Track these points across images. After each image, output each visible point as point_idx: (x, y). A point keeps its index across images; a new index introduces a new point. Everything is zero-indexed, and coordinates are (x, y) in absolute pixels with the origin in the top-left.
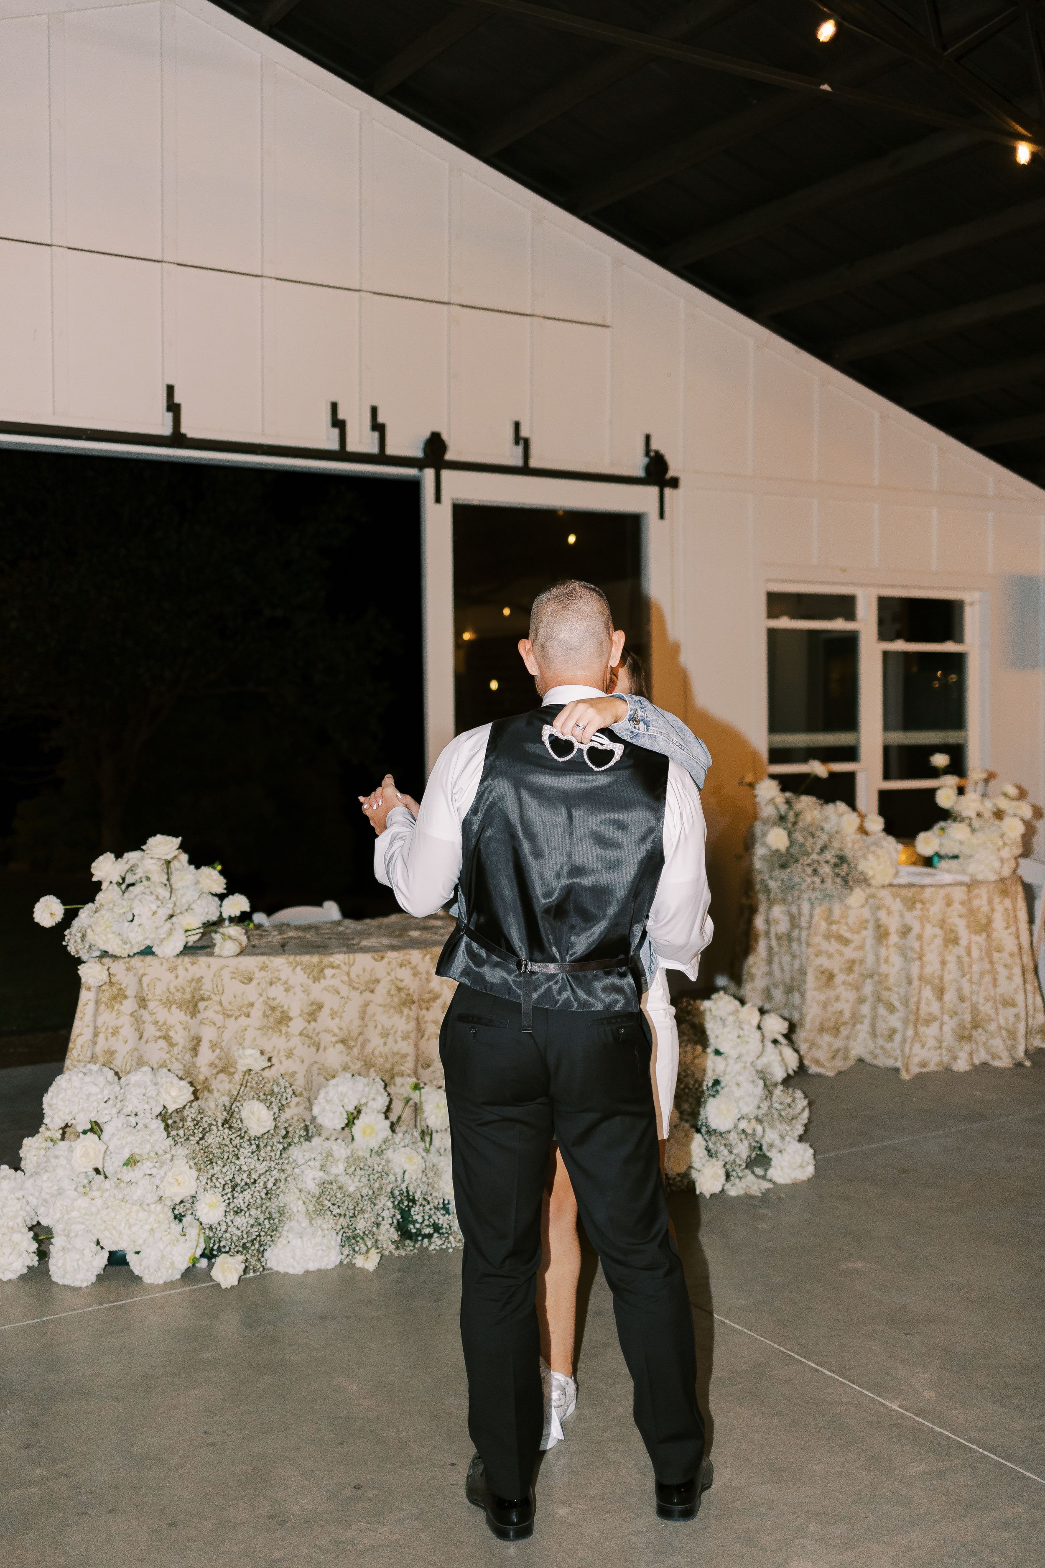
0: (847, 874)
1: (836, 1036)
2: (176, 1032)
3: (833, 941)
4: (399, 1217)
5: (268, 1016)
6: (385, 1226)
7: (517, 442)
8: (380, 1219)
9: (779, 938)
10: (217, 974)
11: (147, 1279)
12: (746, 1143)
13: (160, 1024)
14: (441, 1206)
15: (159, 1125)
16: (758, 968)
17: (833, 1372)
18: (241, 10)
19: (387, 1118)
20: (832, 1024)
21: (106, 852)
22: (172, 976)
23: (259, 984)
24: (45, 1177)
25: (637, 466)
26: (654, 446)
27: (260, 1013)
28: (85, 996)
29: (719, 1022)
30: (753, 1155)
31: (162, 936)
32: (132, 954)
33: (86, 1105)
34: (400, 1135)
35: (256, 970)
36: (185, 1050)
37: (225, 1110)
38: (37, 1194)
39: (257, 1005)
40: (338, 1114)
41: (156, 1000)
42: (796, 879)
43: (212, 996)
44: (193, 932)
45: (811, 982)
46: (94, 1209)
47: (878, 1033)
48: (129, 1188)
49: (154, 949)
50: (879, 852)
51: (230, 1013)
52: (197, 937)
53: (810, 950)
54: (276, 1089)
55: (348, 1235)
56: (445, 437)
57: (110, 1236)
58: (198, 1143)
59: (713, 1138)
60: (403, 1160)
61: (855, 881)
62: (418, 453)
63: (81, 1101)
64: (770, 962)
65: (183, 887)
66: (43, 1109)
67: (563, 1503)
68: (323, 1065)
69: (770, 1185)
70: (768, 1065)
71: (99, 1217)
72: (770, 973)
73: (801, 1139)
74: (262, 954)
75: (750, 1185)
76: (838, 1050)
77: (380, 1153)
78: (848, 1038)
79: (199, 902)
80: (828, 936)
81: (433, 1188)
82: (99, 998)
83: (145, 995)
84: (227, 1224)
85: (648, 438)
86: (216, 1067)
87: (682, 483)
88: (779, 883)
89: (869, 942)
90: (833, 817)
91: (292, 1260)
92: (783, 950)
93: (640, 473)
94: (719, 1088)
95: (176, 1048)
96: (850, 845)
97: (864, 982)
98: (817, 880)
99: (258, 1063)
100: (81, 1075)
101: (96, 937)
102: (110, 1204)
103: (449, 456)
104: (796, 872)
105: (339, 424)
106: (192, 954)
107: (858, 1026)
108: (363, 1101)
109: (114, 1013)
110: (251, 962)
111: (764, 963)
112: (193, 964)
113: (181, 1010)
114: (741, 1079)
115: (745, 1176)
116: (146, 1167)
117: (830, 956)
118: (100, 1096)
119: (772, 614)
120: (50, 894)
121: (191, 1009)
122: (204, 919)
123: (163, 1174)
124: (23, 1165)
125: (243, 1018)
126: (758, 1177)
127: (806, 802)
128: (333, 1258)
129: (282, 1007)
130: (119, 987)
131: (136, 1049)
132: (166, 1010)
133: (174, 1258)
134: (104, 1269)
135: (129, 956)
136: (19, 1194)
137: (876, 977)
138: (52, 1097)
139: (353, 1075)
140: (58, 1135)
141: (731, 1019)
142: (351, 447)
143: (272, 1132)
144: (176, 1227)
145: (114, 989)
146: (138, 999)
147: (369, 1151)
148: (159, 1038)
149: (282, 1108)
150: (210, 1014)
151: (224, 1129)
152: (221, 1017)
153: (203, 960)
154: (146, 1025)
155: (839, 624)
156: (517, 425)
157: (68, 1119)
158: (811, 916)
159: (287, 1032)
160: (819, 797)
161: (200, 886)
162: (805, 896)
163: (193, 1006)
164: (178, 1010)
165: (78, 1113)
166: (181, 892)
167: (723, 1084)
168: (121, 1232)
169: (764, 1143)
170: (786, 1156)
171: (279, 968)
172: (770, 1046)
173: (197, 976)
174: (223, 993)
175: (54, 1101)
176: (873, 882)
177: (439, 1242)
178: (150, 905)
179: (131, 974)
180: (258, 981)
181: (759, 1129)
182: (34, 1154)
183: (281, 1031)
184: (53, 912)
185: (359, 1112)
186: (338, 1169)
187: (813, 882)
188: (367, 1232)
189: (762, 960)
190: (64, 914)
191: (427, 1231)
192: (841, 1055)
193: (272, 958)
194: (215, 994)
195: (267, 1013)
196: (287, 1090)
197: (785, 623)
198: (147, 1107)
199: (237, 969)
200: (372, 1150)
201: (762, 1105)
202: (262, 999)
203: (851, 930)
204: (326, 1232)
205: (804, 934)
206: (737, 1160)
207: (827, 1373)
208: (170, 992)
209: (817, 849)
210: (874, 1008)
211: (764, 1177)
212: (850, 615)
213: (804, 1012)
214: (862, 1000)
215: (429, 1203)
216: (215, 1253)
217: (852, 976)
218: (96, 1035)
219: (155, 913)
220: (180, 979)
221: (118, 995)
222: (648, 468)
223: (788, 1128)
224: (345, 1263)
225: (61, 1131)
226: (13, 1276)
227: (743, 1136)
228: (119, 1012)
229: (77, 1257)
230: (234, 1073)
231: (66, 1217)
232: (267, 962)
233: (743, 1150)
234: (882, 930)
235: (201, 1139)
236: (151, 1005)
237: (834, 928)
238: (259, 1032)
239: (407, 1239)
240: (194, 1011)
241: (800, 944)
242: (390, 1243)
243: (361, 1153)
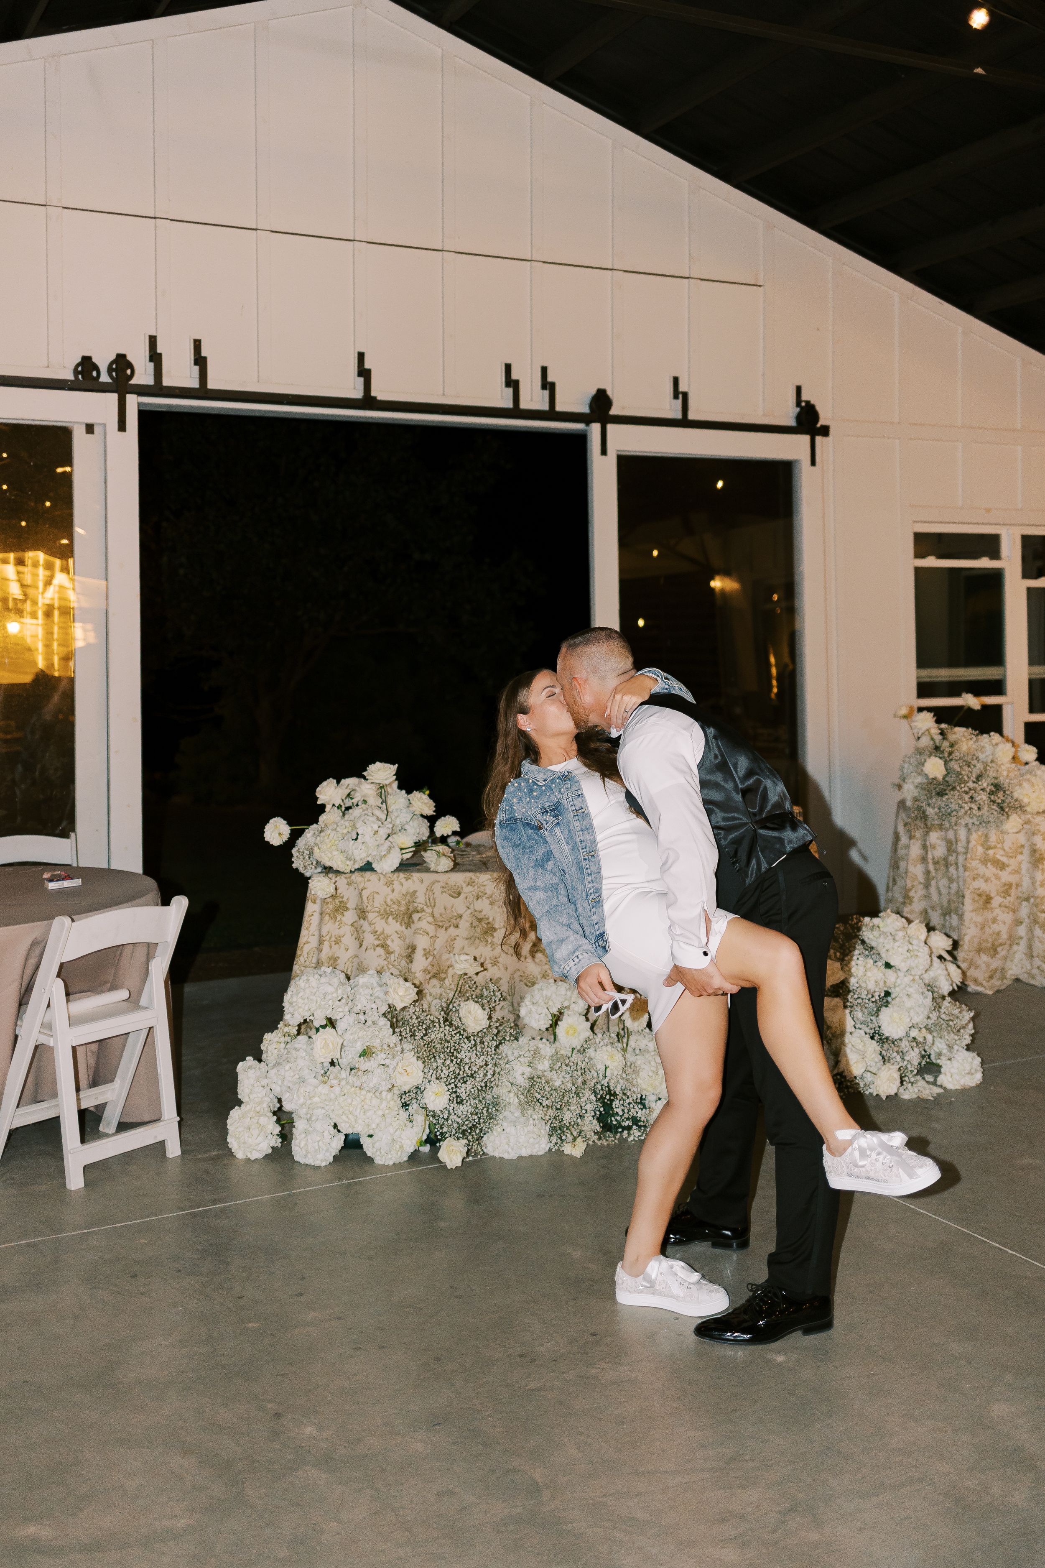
0: (1003, 801)
1: (993, 956)
2: (393, 941)
3: (989, 865)
4: (602, 1109)
5: (475, 927)
6: (588, 1117)
7: (676, 397)
8: (584, 1111)
9: (936, 863)
10: (429, 888)
11: (378, 1161)
12: (916, 1050)
13: (378, 933)
14: (639, 1100)
15: (384, 1023)
16: (916, 892)
17: (1016, 1251)
18: (422, 8)
19: (587, 1020)
20: (989, 945)
21: (329, 778)
22: (389, 890)
23: (466, 897)
24: (287, 1068)
25: (788, 415)
26: (804, 397)
27: (468, 924)
28: (311, 909)
29: (890, 937)
30: (923, 1063)
31: (383, 853)
32: (353, 870)
33: (323, 1003)
34: (600, 1036)
35: (464, 885)
36: (400, 957)
37: (443, 1010)
38: (280, 1082)
39: (464, 917)
40: (543, 1015)
41: (375, 911)
42: (953, 806)
43: (425, 908)
44: (407, 851)
45: (969, 904)
46: (332, 1096)
47: (1035, 954)
48: (366, 1076)
49: (374, 866)
50: (1033, 780)
51: (441, 924)
52: (409, 855)
53: (967, 874)
54: (485, 993)
55: (555, 1125)
56: (609, 393)
57: (347, 1120)
58: (422, 1038)
59: (886, 1046)
60: (606, 1057)
61: (1010, 808)
62: (586, 410)
63: (319, 999)
64: (927, 886)
65: (397, 810)
66: (284, 1007)
67: (780, 1352)
68: (524, 973)
69: (941, 1091)
70: (935, 979)
71: (337, 1103)
72: (928, 896)
73: (968, 1048)
74: (469, 871)
75: (921, 1089)
76: (996, 970)
77: (583, 1051)
78: (1005, 958)
79: (411, 822)
80: (985, 861)
81: (632, 1083)
82: (324, 909)
83: (365, 907)
84: (449, 1112)
85: (799, 389)
86: (429, 973)
87: (832, 431)
88: (936, 810)
89: (1025, 866)
90: (989, 749)
91: (507, 1146)
92: (940, 873)
93: (792, 422)
94: (889, 999)
95: (392, 955)
96: (1005, 773)
97: (1020, 904)
98: (974, 807)
99: (472, 968)
100: (317, 976)
101: (323, 854)
102: (345, 1091)
103: (613, 412)
104: (953, 800)
105: (512, 384)
106: (405, 871)
107: (1015, 948)
108: (566, 1004)
109: (337, 923)
110: (459, 878)
111: (921, 886)
112: (407, 879)
113: (397, 921)
114: (911, 990)
115: (917, 1081)
116: (381, 1057)
117: (987, 880)
118: (335, 995)
119: (919, 555)
120: (278, 816)
121: (406, 920)
122: (415, 839)
123: (395, 1065)
124: (264, 1057)
125: (452, 929)
126: (928, 1082)
127: (960, 733)
128: (543, 1146)
129: (488, 919)
130: (341, 900)
131: (356, 956)
132: (383, 921)
133: (403, 1142)
134: (340, 1151)
135: (351, 871)
136: (264, 1082)
137: (1032, 900)
138: (292, 996)
139: (555, 981)
140: (294, 1031)
141: (901, 934)
142: (524, 405)
143: (485, 1030)
144: (404, 1115)
145: (337, 902)
146: (358, 911)
147: (571, 1050)
148: (378, 946)
149: (492, 1009)
150: (423, 924)
151: (445, 1026)
152: (433, 927)
153: (416, 876)
154: (366, 935)
155: (984, 563)
156: (676, 381)
157: (307, 1015)
158: (968, 842)
159: (492, 941)
160: (974, 729)
161: (411, 809)
162: (963, 822)
163: (408, 917)
164: (395, 921)
165: (316, 1009)
166: (395, 814)
167: (893, 996)
168: (356, 1116)
169: (932, 1052)
170: (955, 1063)
171: (485, 883)
172: (936, 961)
173: (411, 890)
174: (434, 906)
175: (294, 999)
176: (1028, 809)
177: (638, 1134)
178: (372, 825)
179: (352, 888)
180: (466, 895)
181: (929, 1038)
182: (275, 1047)
183: (487, 941)
184: (281, 832)
185: (561, 1013)
186: (543, 1066)
187: (971, 809)
188: (572, 1123)
189: (920, 883)
190: (290, 834)
191: (627, 1123)
192: (998, 974)
193: (478, 875)
194: (428, 907)
195: (474, 924)
196: (497, 994)
197: (932, 562)
198: (374, 1006)
199: (447, 884)
200: (573, 1049)
201: (931, 1015)
202: (469, 912)
203: (1007, 855)
204: (537, 1122)
205: (961, 858)
206: (909, 1066)
207: (1010, 1252)
208: (387, 905)
209: (973, 778)
210: (1031, 930)
211: (934, 1083)
212: (995, 554)
213: (963, 932)
214: (1018, 922)
215: (628, 1098)
216: (439, 1137)
217: (1008, 898)
218: (321, 943)
219: (376, 832)
220: (396, 894)
221: (340, 906)
222: (799, 418)
223: (957, 1038)
224: (553, 1150)
225: (297, 1028)
226: (260, 1156)
227: (914, 1044)
228: (341, 922)
229: (318, 1139)
230: (445, 978)
231: (309, 1102)
232: (473, 877)
233: (914, 1057)
234: (1037, 855)
235: (426, 1035)
236: (371, 916)
237: (991, 852)
238: (467, 941)
239: (608, 1131)
240: (409, 923)
241: (957, 869)
242: (593, 1134)
243: (563, 1052)
